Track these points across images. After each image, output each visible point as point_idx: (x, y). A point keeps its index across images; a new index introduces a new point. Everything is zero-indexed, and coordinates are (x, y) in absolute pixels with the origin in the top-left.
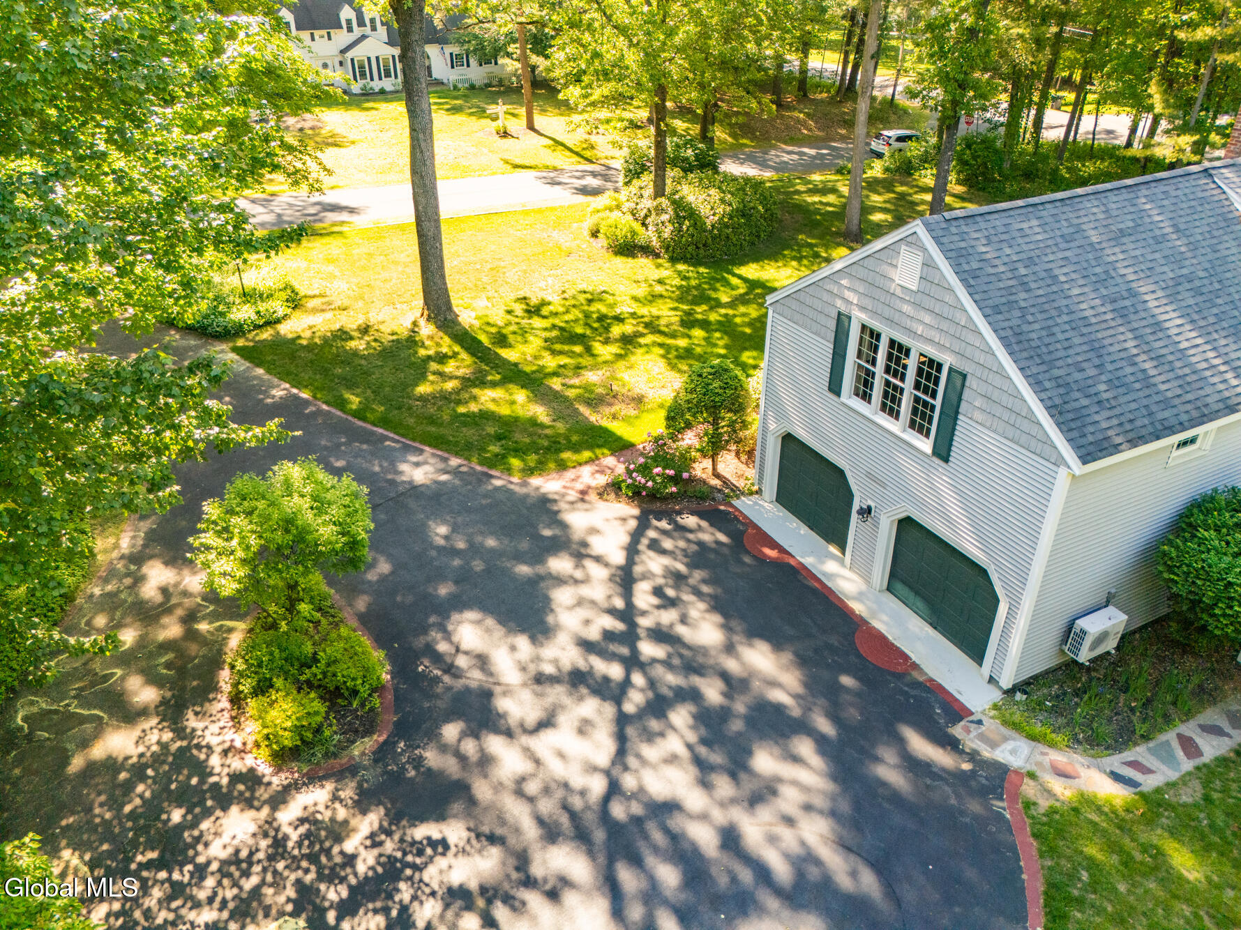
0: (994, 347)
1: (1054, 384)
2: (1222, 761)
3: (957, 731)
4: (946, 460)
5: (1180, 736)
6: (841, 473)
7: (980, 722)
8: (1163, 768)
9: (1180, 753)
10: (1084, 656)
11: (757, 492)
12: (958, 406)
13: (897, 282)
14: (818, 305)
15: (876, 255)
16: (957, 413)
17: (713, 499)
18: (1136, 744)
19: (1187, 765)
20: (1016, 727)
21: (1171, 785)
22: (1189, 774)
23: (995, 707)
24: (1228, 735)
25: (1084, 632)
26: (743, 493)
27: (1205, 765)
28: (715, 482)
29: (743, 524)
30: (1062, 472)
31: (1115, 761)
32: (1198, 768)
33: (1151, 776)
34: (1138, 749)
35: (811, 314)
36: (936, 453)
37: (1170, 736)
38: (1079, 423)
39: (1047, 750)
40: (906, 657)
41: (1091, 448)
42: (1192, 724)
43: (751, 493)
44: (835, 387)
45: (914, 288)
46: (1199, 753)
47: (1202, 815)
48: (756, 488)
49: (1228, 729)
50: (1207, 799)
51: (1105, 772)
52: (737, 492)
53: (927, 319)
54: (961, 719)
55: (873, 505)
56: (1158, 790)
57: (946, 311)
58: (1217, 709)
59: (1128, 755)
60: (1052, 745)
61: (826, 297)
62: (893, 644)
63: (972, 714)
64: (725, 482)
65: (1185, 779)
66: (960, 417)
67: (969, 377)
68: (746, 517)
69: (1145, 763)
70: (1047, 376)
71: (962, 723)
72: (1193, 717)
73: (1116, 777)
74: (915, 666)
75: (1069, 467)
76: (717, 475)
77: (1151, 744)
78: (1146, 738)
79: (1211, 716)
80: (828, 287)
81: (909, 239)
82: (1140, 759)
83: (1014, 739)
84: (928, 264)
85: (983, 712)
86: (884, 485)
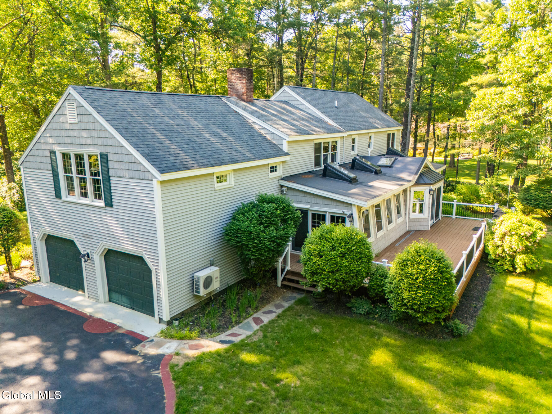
0: (113, 133)
1: (145, 146)
2: (272, 322)
3: (138, 348)
4: (111, 206)
5: (254, 319)
6: (72, 242)
7: (152, 340)
8: (245, 332)
9: (253, 324)
10: (203, 292)
11: (39, 281)
12: (108, 173)
13: (69, 121)
14: (40, 153)
15: (58, 113)
16: (109, 177)
17: (8, 289)
18: (232, 327)
19: (256, 327)
20: (172, 337)
21: (248, 337)
22: (258, 330)
23: (162, 332)
24: (275, 312)
25: (198, 278)
26: (30, 283)
27: (264, 325)
28: (12, 281)
29: (24, 295)
30: (155, 182)
31: (223, 336)
32: (261, 327)
33: (240, 337)
34: (234, 328)
35: (38, 159)
36: (106, 205)
37: (250, 320)
38: (159, 160)
39: (188, 341)
40: (113, 325)
41: (165, 169)
42: (260, 312)
43: (35, 281)
44: (58, 195)
45: (76, 121)
46: (262, 321)
47: (262, 344)
48: (38, 279)
49: (274, 310)
50: (265, 336)
51: (217, 342)
52: (25, 283)
53: (84, 134)
54: (141, 342)
55: (88, 251)
56: (242, 341)
57: (91, 126)
58: (270, 305)
59: (229, 332)
60: (191, 339)
61: (43, 147)
62: (107, 322)
63: (148, 338)
64: (18, 279)
65: (255, 334)
66: (111, 178)
67: (109, 154)
68: (28, 292)
69: (237, 332)
70: (142, 143)
71: (141, 344)
72: (259, 310)
73: (222, 342)
74: (119, 327)
75: (156, 178)
76: (14, 278)
77: (240, 325)
78: (237, 323)
79: (268, 308)
80: (42, 141)
81: (68, 98)
82: (235, 332)
83: (170, 342)
84: (79, 106)
85: (155, 336)
86: (90, 237)
